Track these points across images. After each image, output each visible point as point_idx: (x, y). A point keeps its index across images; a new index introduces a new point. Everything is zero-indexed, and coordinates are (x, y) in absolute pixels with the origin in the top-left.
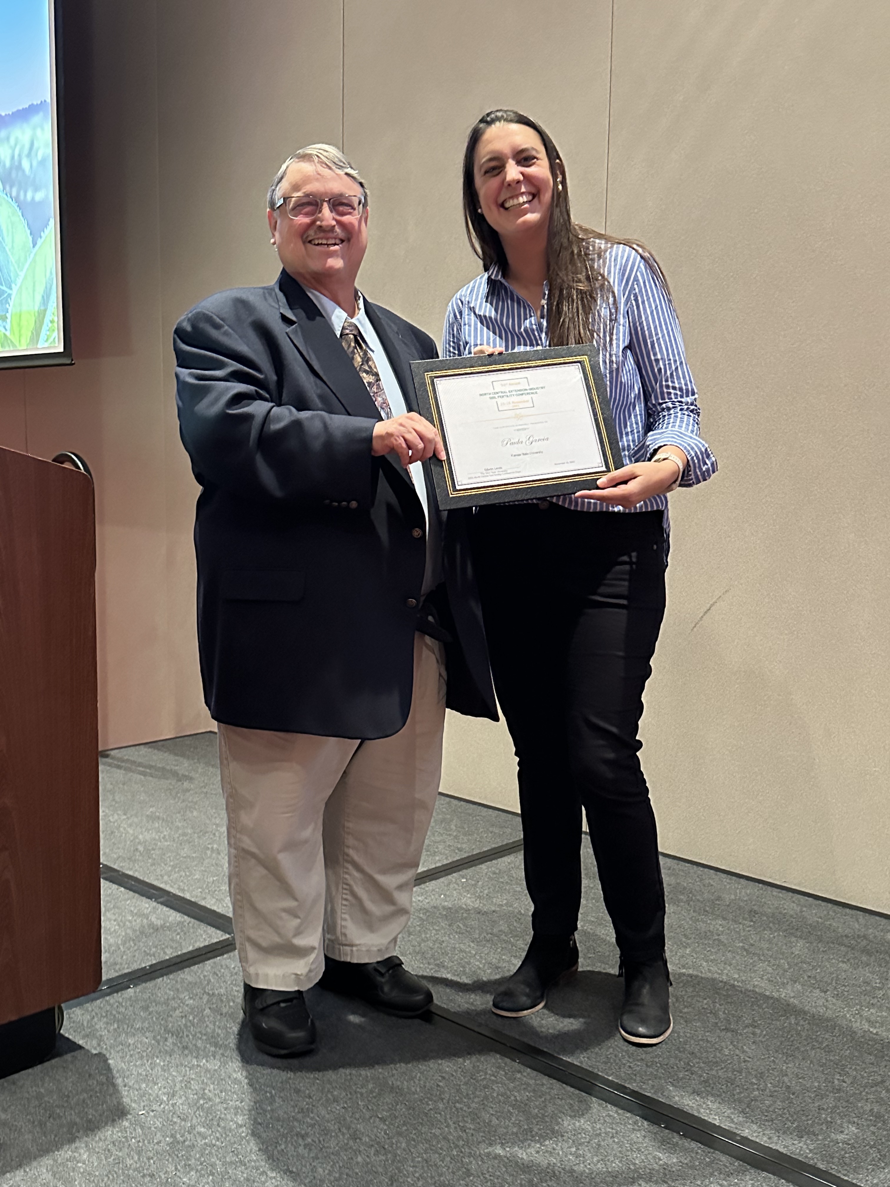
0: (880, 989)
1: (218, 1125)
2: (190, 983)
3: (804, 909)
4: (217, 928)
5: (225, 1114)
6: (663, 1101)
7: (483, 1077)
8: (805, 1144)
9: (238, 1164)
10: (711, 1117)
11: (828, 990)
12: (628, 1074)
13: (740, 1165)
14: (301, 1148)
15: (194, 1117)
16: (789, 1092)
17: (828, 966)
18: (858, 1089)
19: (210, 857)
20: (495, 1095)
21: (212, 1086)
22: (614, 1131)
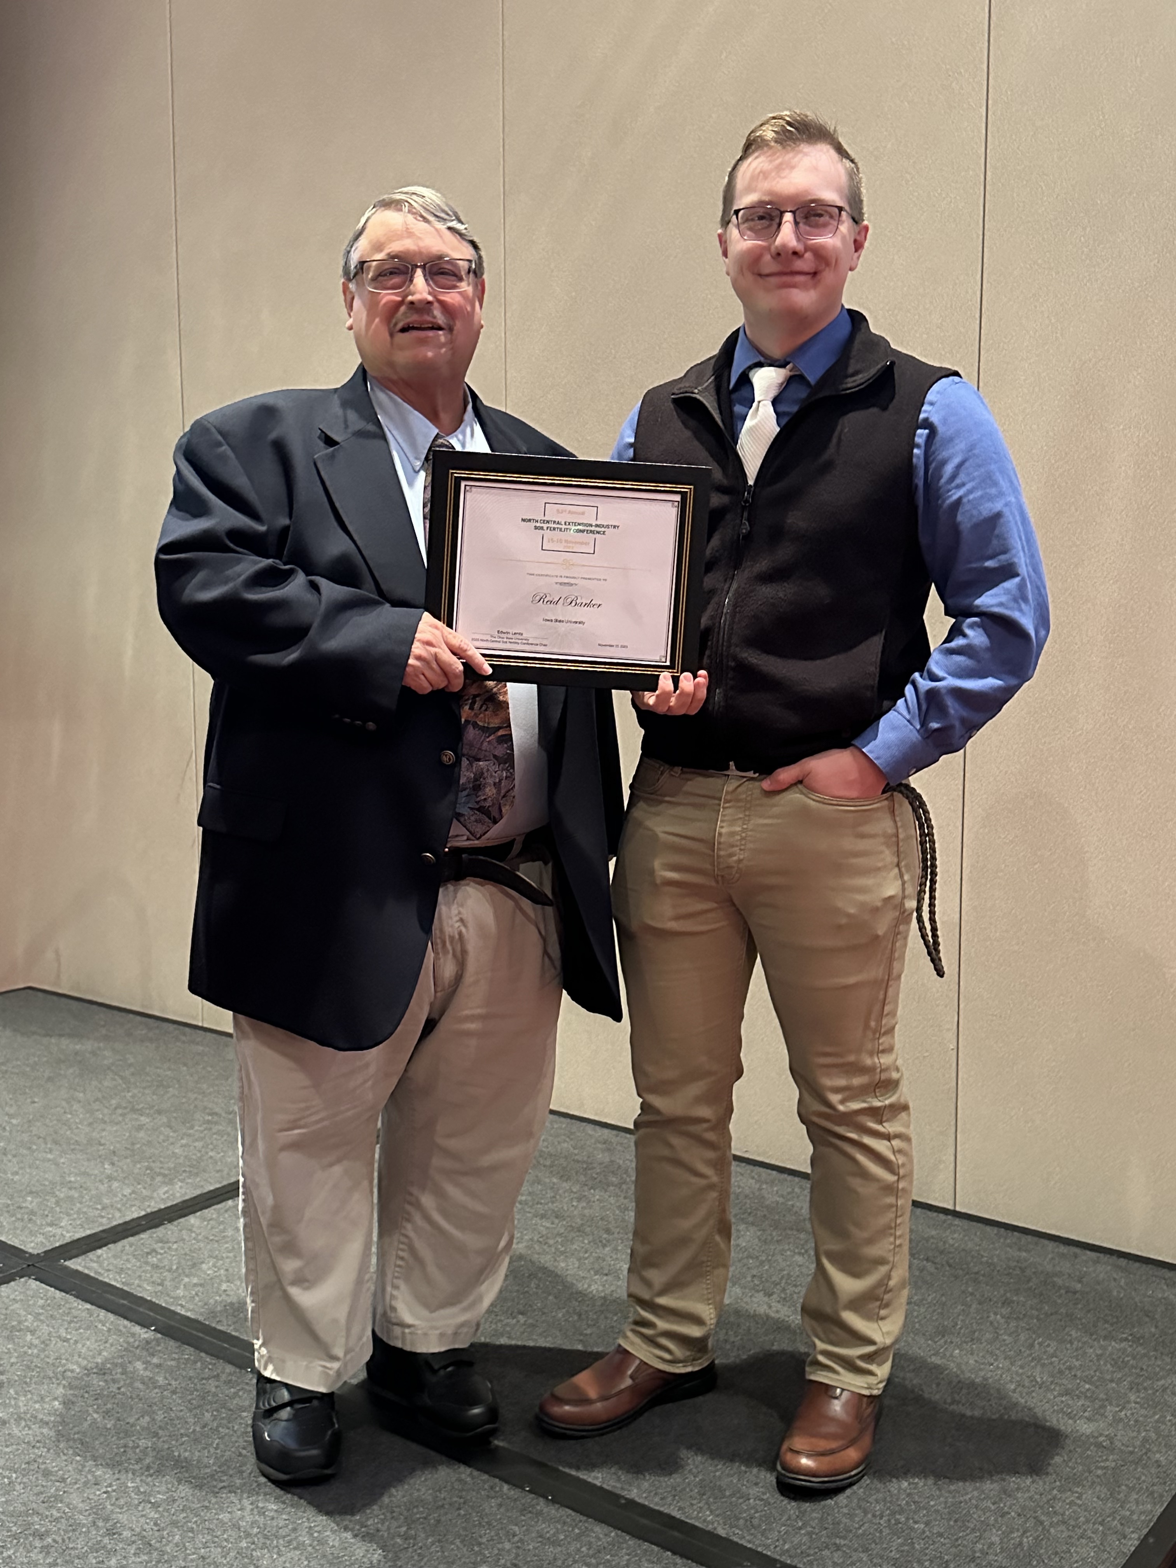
8: (707, 1503)
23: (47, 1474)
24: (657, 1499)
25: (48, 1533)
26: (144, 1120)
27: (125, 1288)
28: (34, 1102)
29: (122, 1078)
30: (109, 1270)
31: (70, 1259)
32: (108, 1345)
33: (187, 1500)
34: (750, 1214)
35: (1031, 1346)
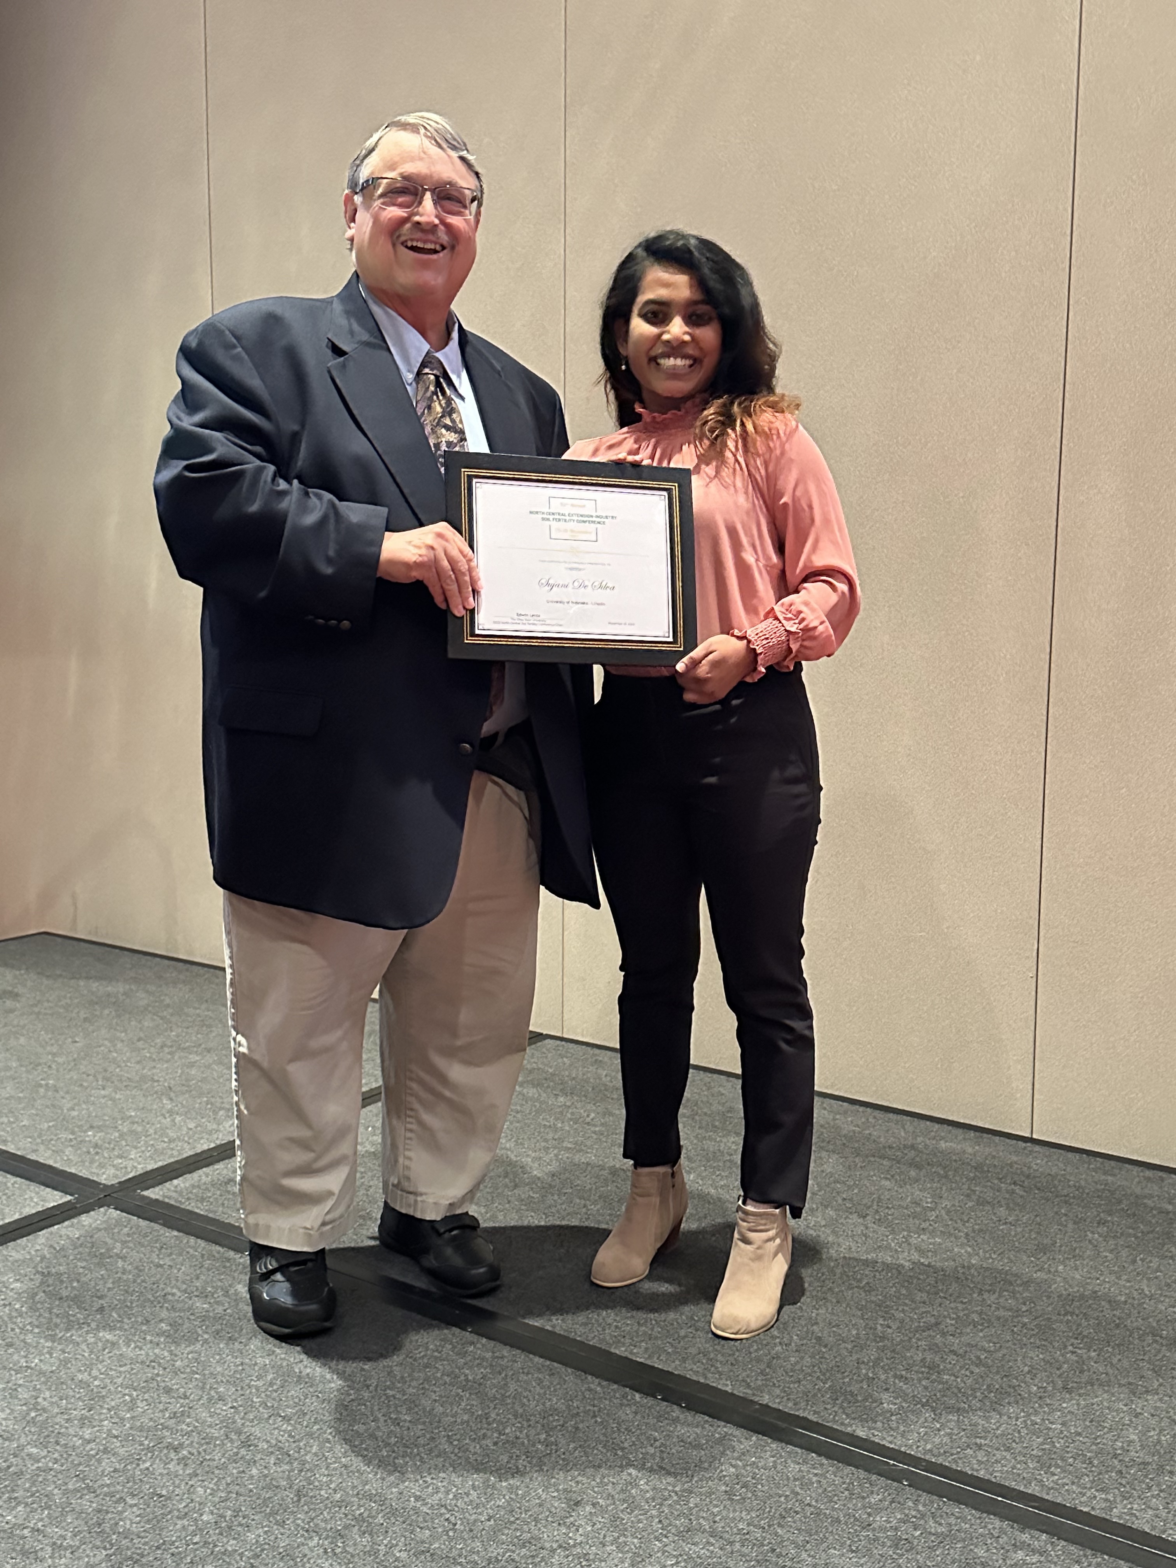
0: (932, 1209)
1: (57, 1443)
2: (16, 1261)
3: (838, 1117)
4: (54, 1188)
5: (67, 1428)
6: (660, 1367)
7: (422, 1354)
8: (841, 1407)
9: (85, 1492)
10: (721, 1382)
11: (867, 1214)
12: (615, 1337)
13: (758, 1439)
14: (173, 1463)
15: (23, 1435)
16: (820, 1345)
17: (868, 1185)
18: (907, 1335)
19: (44, 1097)
20: (439, 1375)
21: (47, 1394)
22: (596, 1409)
23: (168, 1391)
24: (790, 1404)
25: (181, 1445)
26: (194, 1058)
27: (210, 1215)
28: (76, 1042)
29: (162, 1018)
30: (188, 1199)
31: (148, 1189)
32: (203, 1269)
33: (317, 1413)
34: (829, 1142)
35: (1134, 1262)
